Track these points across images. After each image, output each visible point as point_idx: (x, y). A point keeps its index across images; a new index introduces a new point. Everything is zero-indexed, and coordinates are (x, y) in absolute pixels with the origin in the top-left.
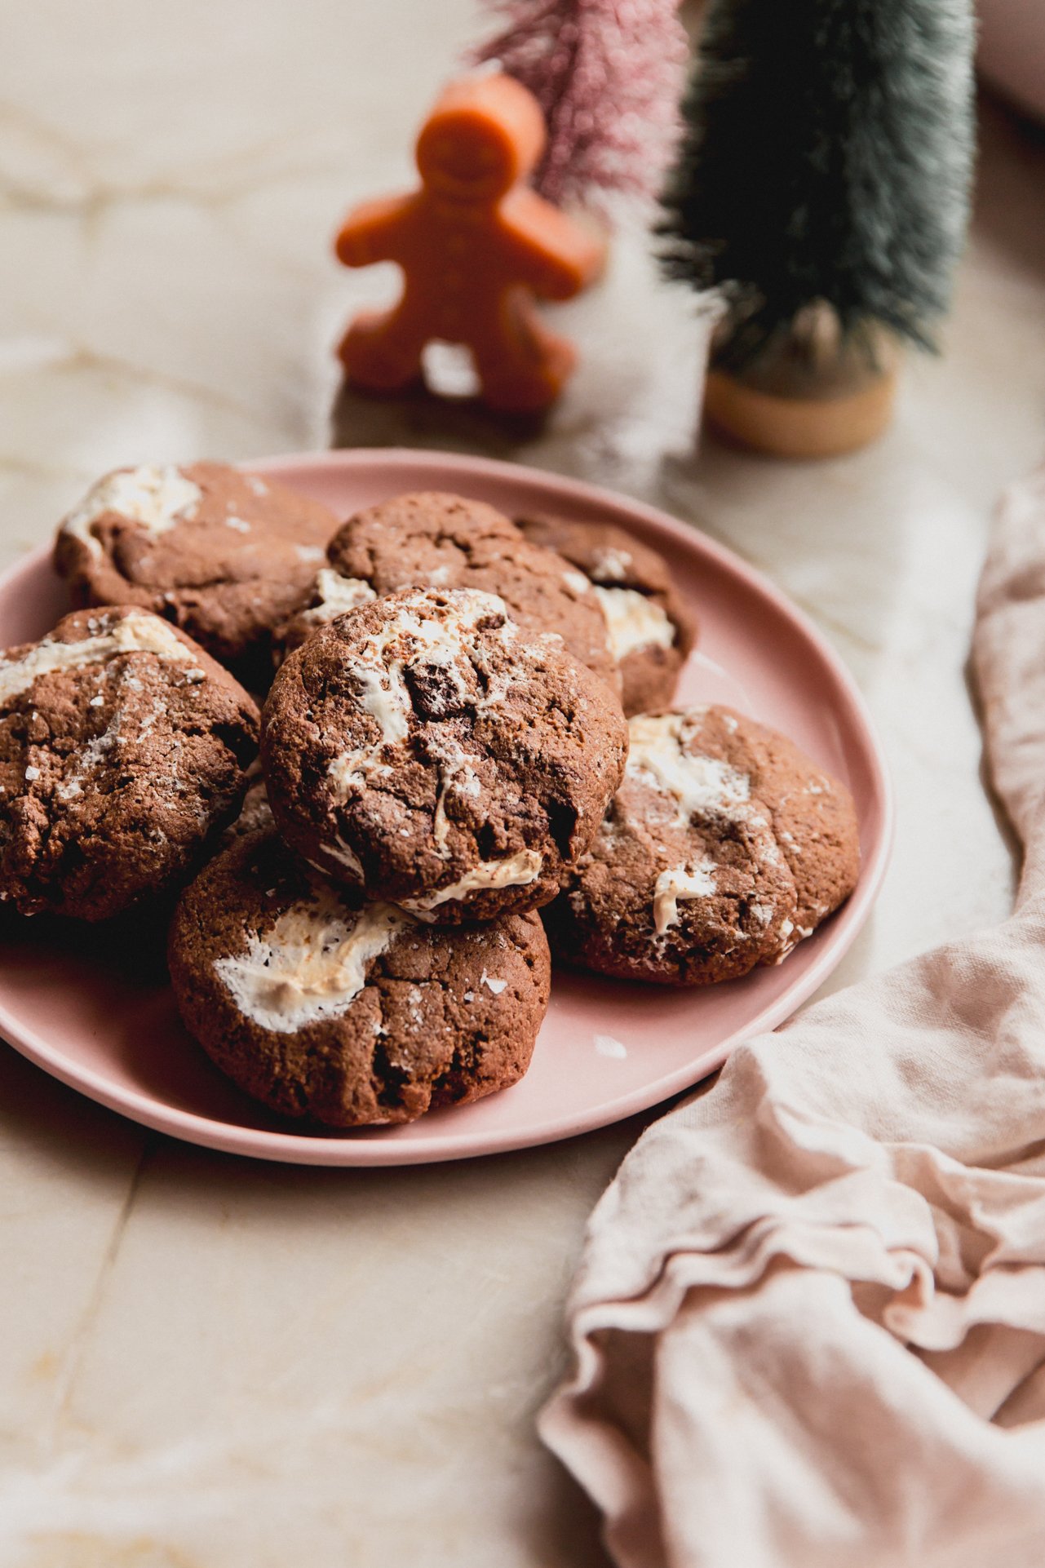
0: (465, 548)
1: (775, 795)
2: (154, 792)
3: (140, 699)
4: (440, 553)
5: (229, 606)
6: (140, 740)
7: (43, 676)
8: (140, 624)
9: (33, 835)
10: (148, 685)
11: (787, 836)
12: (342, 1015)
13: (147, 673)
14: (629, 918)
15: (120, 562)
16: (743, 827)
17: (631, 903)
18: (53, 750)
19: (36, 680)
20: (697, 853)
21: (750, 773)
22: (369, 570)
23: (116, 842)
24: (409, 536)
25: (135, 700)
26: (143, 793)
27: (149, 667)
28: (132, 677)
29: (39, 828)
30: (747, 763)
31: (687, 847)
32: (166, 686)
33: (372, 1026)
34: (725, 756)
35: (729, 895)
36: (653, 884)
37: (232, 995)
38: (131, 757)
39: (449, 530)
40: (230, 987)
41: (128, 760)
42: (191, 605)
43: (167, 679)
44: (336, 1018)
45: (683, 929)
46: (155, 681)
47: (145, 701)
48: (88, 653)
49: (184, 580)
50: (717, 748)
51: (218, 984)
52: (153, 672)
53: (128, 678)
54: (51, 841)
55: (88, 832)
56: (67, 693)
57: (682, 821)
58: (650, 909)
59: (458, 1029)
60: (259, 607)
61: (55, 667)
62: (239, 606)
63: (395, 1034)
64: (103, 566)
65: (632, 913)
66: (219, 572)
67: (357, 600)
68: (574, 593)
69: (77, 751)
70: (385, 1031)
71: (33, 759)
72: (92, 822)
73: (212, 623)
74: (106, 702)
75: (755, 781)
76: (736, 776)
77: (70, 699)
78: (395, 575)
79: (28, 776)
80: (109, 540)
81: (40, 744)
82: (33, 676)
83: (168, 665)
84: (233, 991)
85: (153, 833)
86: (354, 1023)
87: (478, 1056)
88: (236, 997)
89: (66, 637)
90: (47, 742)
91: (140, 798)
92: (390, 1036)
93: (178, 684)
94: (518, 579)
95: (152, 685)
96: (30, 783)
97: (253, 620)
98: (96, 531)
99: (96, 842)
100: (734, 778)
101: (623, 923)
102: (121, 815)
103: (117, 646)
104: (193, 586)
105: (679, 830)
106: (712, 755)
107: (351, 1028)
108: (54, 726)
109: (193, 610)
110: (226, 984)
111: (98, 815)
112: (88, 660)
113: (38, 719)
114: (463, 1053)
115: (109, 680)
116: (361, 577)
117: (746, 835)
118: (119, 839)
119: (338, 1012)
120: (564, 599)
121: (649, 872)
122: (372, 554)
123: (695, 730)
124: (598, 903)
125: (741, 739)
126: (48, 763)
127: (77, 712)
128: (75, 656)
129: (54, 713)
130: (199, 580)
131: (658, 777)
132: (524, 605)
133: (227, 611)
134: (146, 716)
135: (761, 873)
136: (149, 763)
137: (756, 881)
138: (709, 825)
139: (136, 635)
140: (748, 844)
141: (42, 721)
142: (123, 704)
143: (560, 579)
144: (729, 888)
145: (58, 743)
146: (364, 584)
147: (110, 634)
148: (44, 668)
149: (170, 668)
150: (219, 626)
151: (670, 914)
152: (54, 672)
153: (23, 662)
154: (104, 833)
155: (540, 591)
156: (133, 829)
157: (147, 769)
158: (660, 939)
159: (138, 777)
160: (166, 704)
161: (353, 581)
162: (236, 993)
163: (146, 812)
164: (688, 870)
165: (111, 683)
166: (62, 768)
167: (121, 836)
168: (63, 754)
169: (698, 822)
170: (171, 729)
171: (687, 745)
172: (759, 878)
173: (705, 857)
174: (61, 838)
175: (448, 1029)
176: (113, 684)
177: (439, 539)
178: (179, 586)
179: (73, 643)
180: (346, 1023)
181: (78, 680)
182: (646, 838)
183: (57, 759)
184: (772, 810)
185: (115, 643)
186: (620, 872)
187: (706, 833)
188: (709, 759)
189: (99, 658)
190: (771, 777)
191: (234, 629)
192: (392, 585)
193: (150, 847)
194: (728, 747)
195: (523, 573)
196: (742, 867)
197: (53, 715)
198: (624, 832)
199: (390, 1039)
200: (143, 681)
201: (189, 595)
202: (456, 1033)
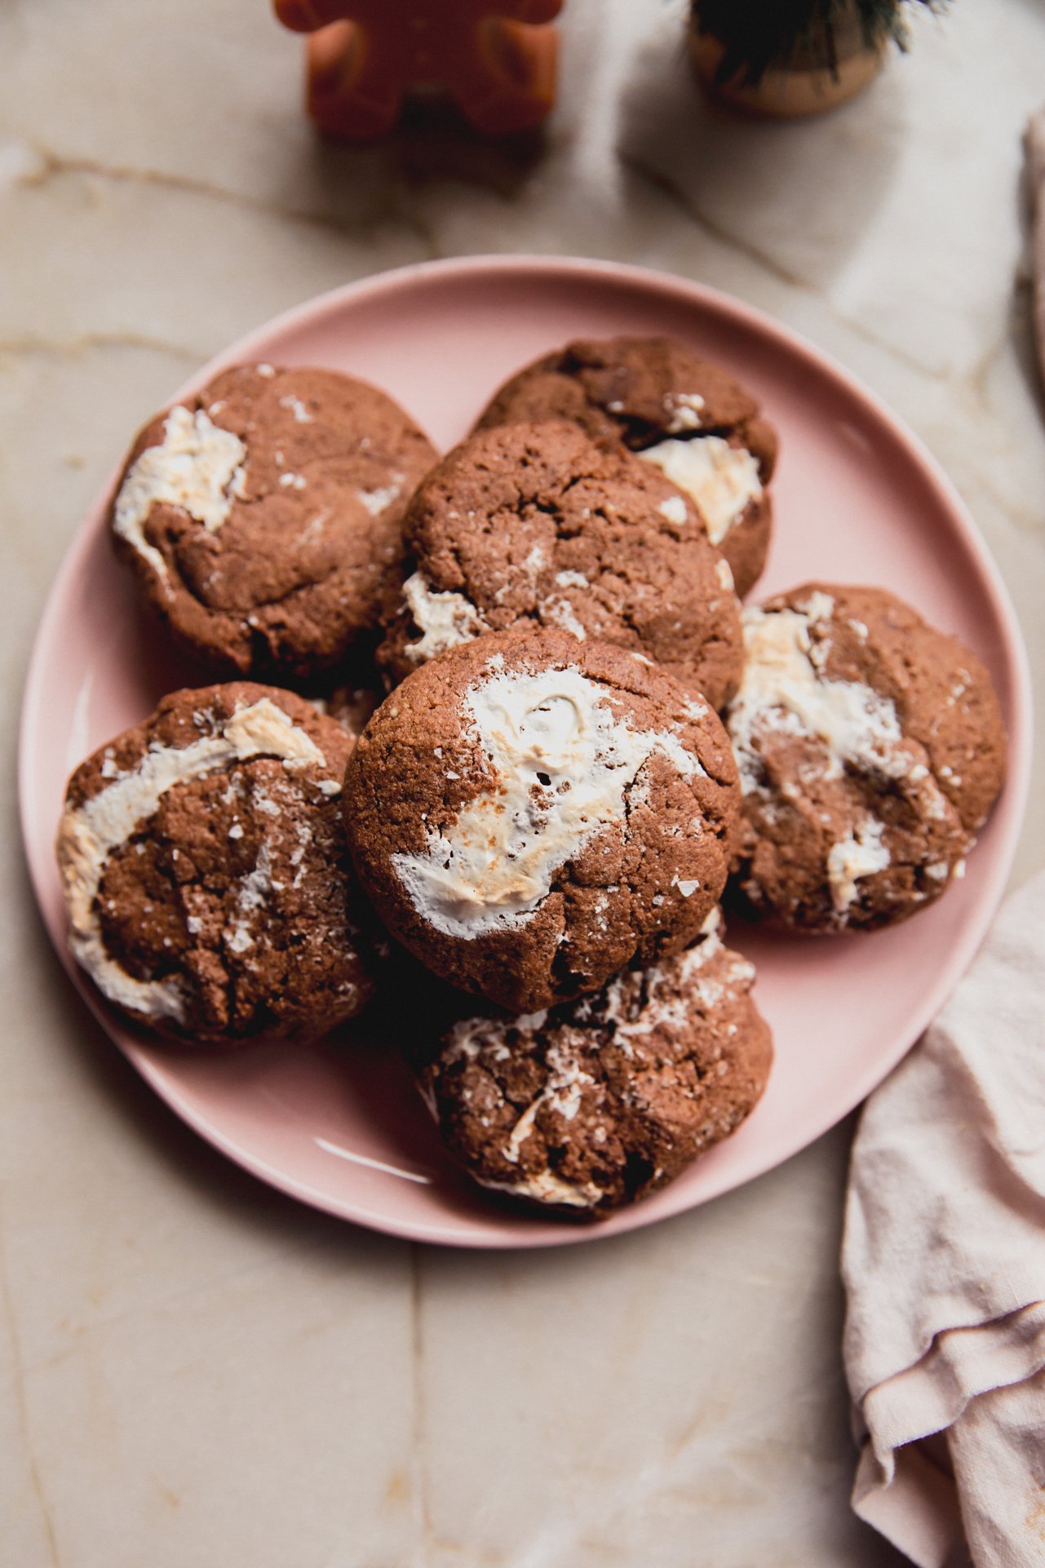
0: (551, 508)
1: (924, 726)
2: (331, 948)
3: (281, 827)
4: (527, 526)
5: (318, 617)
6: (297, 885)
7: (166, 793)
8: (250, 718)
9: (219, 996)
10: (283, 806)
11: (946, 771)
12: (524, 926)
13: (278, 791)
14: (807, 900)
15: (187, 574)
16: (903, 783)
17: (806, 885)
18: (206, 890)
19: (160, 799)
20: (860, 810)
21: (893, 697)
22: (461, 580)
23: (308, 1005)
24: (490, 515)
25: (276, 829)
26: (320, 953)
27: (277, 782)
28: (264, 798)
29: (221, 987)
30: (888, 684)
31: (848, 806)
32: (302, 804)
33: (555, 936)
34: (862, 676)
35: (904, 864)
36: (824, 862)
37: (410, 896)
38: (293, 908)
39: (528, 492)
40: (408, 888)
41: (292, 912)
42: (279, 626)
43: (301, 796)
44: (517, 930)
45: (862, 903)
46: (289, 800)
47: (287, 826)
48: (205, 760)
49: (263, 596)
50: (853, 669)
51: (395, 882)
52: (283, 788)
53: (260, 800)
54: (239, 1005)
55: (276, 996)
56: (199, 819)
57: (835, 771)
58: (826, 891)
59: (642, 933)
60: (347, 607)
61: (174, 780)
62: (329, 612)
63: (577, 942)
64: (172, 587)
65: (809, 895)
66: (294, 577)
67: (458, 623)
68: (675, 530)
69: (232, 889)
70: (566, 938)
71: (190, 906)
72: (276, 986)
73: (305, 644)
74: (245, 831)
75: (902, 710)
76: (880, 700)
77: (204, 826)
78: (489, 580)
79: (192, 930)
80: (168, 548)
81: (192, 882)
82: (156, 795)
83: (298, 776)
84: (411, 891)
85: (341, 988)
86: (536, 936)
87: (659, 951)
88: (413, 899)
89: (176, 741)
90: (198, 879)
91: (319, 959)
92: (572, 943)
93: (315, 801)
94: (617, 539)
95: (288, 805)
96: (195, 935)
97: (347, 624)
98: (151, 537)
99: (287, 1008)
100: (878, 705)
101: (802, 905)
102: (304, 980)
103: (234, 751)
104: (272, 601)
105: (836, 781)
106: (850, 678)
107: (533, 940)
108: (199, 861)
109: (283, 633)
110: (403, 883)
111: (280, 977)
112: (207, 767)
113: (179, 857)
114: (645, 948)
115: (239, 799)
116: (455, 589)
117: (910, 792)
118: (309, 1001)
119: (520, 922)
120: (665, 540)
121: (818, 850)
122: (458, 554)
123: (827, 644)
124: (773, 891)
125: (875, 652)
126: (205, 906)
127: (218, 845)
128: (192, 765)
129: (195, 847)
130: (277, 593)
131: (802, 722)
132: (631, 573)
133: (317, 623)
134: (294, 850)
135: (931, 831)
136: (314, 914)
137: (928, 842)
138: (865, 776)
139: (250, 734)
140: (913, 802)
141: (185, 859)
142: (265, 837)
143: (657, 515)
144: (902, 857)
145: (210, 881)
146: (459, 597)
147: (221, 735)
148: (165, 784)
149: (301, 781)
150: (316, 642)
151: (848, 893)
152: (176, 786)
153: (139, 773)
154: (290, 996)
155: (641, 543)
156: (321, 988)
157: (315, 922)
158: (841, 914)
159: (309, 934)
160: (310, 828)
161: (447, 595)
162: (414, 895)
163: (329, 972)
164: (856, 837)
165: (243, 805)
166: (223, 909)
167: (311, 998)
168: (220, 892)
169: (853, 772)
170: (324, 862)
171: (822, 670)
172: (931, 838)
173: (870, 817)
174: (247, 1000)
175: (633, 935)
176: (245, 803)
177: (521, 506)
178: (260, 604)
179: (185, 748)
180: (527, 935)
181: (205, 797)
182: (805, 805)
183: (213, 899)
184: (927, 747)
185: (231, 748)
186: (789, 852)
187: (863, 785)
188: (847, 683)
189: (218, 763)
190: (917, 703)
191: (330, 641)
192: (489, 593)
193: (343, 999)
194: (863, 665)
195: (620, 528)
196: (911, 829)
197: (194, 851)
198: (783, 802)
199: (571, 946)
200: (278, 802)
201: (275, 613)
202: (640, 936)
